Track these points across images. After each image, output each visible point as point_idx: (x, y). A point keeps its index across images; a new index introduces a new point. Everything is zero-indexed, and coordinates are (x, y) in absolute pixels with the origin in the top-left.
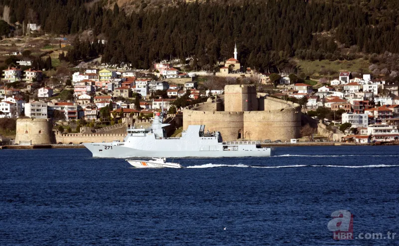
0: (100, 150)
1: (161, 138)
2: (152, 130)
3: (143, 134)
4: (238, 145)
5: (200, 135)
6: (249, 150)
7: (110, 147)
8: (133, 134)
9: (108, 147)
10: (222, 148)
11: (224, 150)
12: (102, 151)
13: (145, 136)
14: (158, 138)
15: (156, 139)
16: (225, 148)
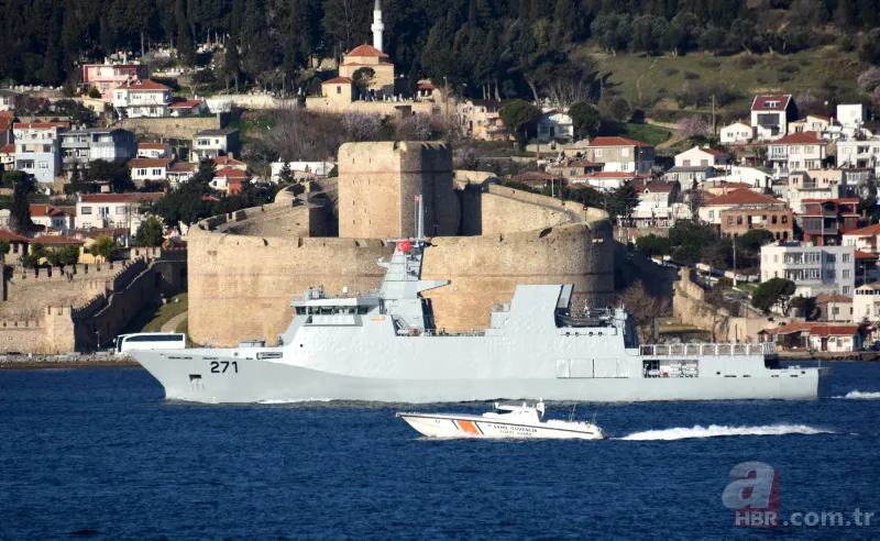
0: (193, 377)
1: (416, 333)
2: (382, 302)
3: (350, 319)
4: (699, 358)
5: (559, 323)
6: (740, 375)
7: (231, 367)
8: (316, 319)
9: (222, 367)
10: (640, 369)
11: (646, 376)
12: (200, 381)
13: (358, 324)
14: (406, 332)
15: (399, 335)
16: (649, 368)
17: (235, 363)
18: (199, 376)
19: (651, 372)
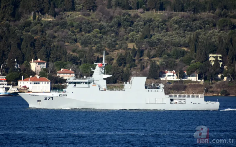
0: (38, 101)
1: (105, 90)
3: (87, 85)
4: (186, 98)
5: (146, 88)
6: (197, 103)
7: (51, 98)
8: (77, 85)
9: (48, 98)
10: (169, 101)
11: (171, 103)
12: (40, 102)
13: (89, 87)
14: (102, 89)
15: (100, 90)
16: (171, 101)
17: (52, 97)
18: (40, 101)
19: (172, 102)
